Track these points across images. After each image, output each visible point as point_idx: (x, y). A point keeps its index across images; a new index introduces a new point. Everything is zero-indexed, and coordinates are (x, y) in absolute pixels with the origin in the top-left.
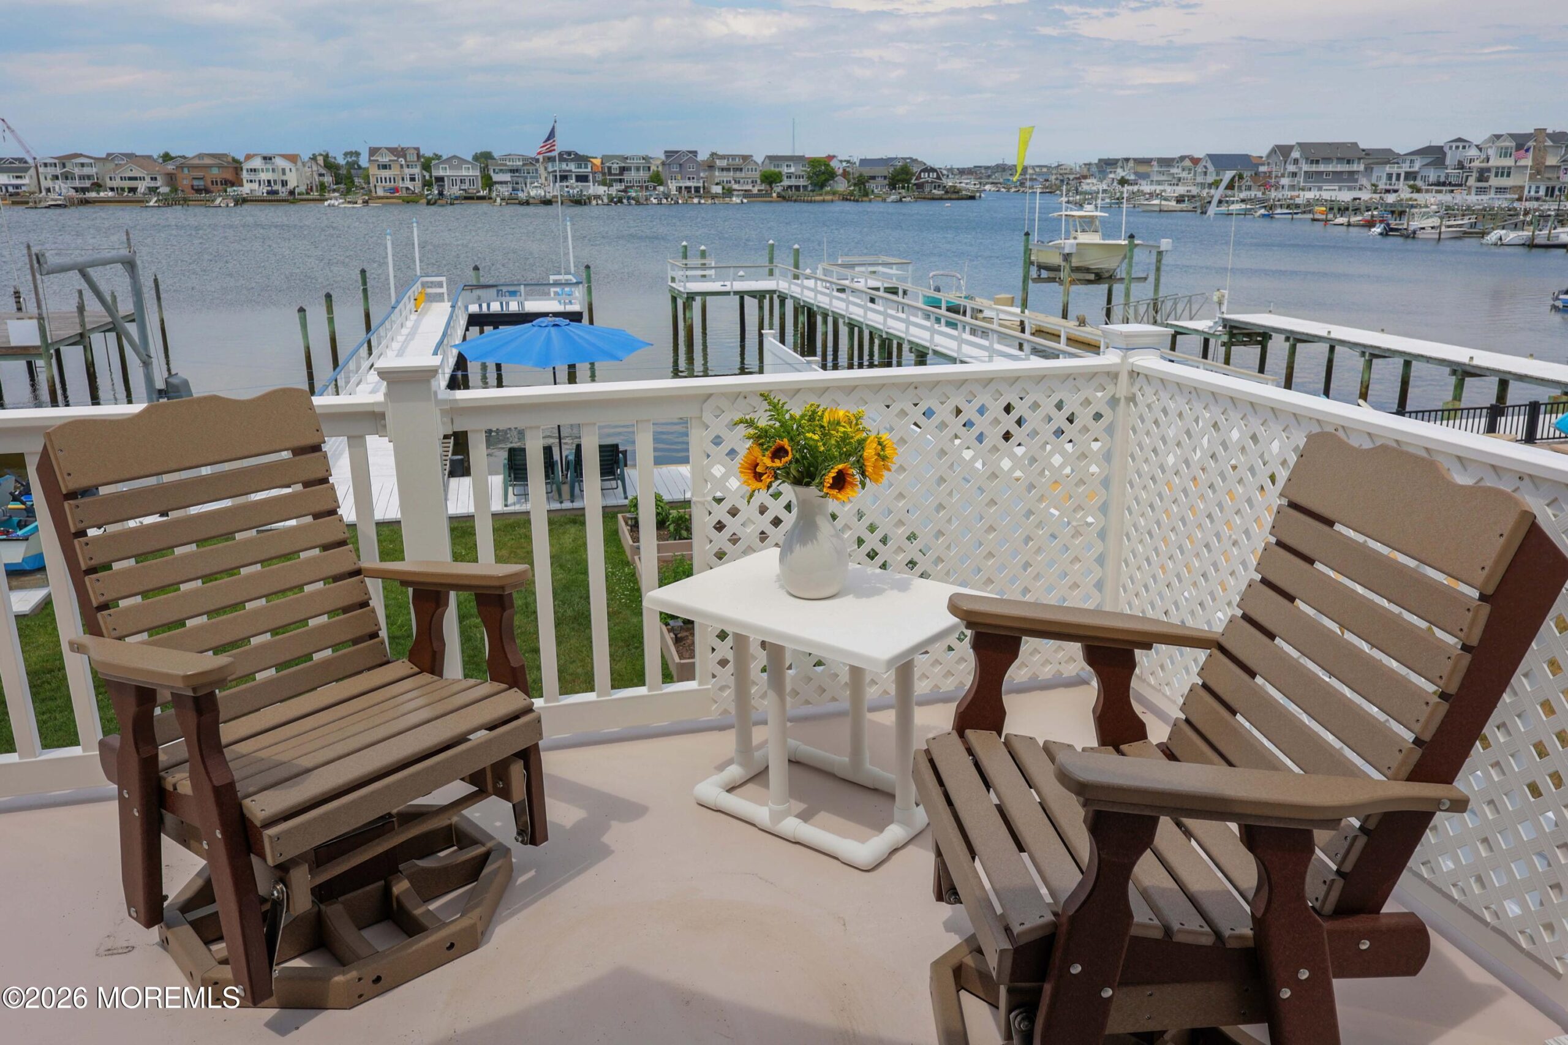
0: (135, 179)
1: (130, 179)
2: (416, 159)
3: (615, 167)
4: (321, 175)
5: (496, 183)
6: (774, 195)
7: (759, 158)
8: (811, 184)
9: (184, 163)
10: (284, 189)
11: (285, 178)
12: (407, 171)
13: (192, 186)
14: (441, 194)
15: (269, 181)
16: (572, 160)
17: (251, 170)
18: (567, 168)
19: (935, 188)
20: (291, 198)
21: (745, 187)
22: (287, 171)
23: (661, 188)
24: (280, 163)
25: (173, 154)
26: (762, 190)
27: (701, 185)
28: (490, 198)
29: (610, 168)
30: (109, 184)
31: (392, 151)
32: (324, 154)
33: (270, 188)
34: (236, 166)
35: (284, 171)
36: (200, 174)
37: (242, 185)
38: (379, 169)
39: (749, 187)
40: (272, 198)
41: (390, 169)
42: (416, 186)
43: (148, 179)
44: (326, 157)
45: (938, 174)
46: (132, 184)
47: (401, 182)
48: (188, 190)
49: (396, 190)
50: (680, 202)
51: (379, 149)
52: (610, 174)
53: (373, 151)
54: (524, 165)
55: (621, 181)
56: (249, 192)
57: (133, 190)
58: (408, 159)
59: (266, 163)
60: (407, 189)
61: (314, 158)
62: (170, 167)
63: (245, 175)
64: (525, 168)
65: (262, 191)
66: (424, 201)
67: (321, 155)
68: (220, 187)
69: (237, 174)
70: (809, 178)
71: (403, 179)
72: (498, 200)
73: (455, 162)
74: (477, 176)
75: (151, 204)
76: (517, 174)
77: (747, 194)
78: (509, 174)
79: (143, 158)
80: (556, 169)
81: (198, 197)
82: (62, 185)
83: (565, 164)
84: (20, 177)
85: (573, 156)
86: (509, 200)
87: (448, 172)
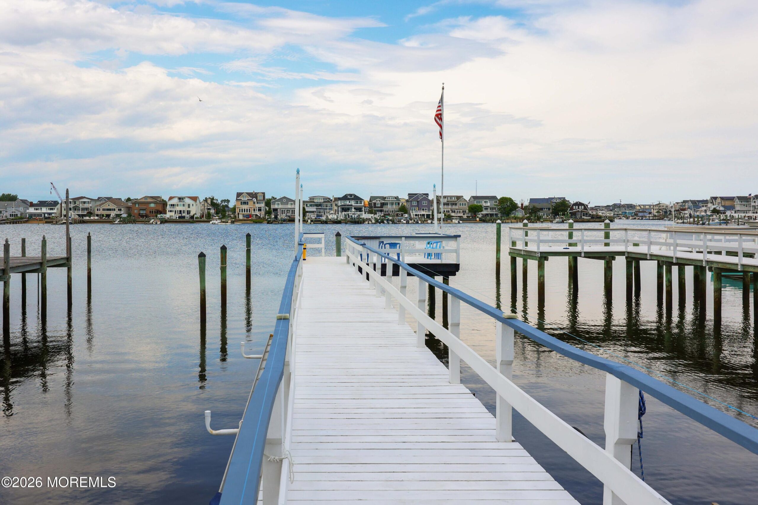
0: (110, 210)
1: (108, 210)
2: (262, 199)
3: (378, 203)
4: (208, 209)
5: (307, 212)
6: (478, 219)
7: (467, 198)
8: (500, 213)
9: (136, 202)
10: (188, 216)
11: (189, 209)
12: (257, 206)
13: (139, 214)
14: (276, 217)
15: (180, 211)
16: (352, 199)
17: (172, 205)
18: (350, 204)
19: (584, 216)
20: (191, 220)
21: (460, 215)
22: (191, 205)
23: (406, 215)
24: (188, 201)
25: (131, 198)
26: (469, 217)
27: (431, 213)
29: (375, 204)
30: (97, 212)
31: (249, 194)
32: (212, 198)
33: (180, 215)
34: (164, 203)
35: (189, 205)
36: (143, 207)
37: (166, 213)
38: (241, 204)
39: (462, 215)
40: (181, 220)
41: (248, 204)
42: (262, 214)
43: (117, 210)
44: (212, 199)
45: (585, 207)
46: (108, 212)
47: (253, 211)
48: (137, 216)
49: (250, 216)
50: (419, 222)
51: (243, 193)
52: (375, 207)
53: (239, 195)
54: (324, 202)
55: (381, 211)
56: (169, 217)
57: (108, 216)
58: (258, 199)
59: (180, 201)
60: (256, 215)
61: (206, 200)
62: (130, 204)
63: (168, 208)
64: (325, 204)
65: (175, 216)
66: (266, 222)
67: (210, 198)
68: (154, 214)
69: (164, 207)
70: (500, 209)
71: (254, 210)
72: (309, 221)
73: (285, 200)
75: (116, 222)
76: (320, 207)
77: (461, 218)
78: (315, 207)
79: (116, 199)
80: (343, 204)
81: (141, 219)
82: (73, 213)
83: (348, 201)
84: (52, 209)
85: (353, 197)
86: (315, 221)
87: (280, 206)
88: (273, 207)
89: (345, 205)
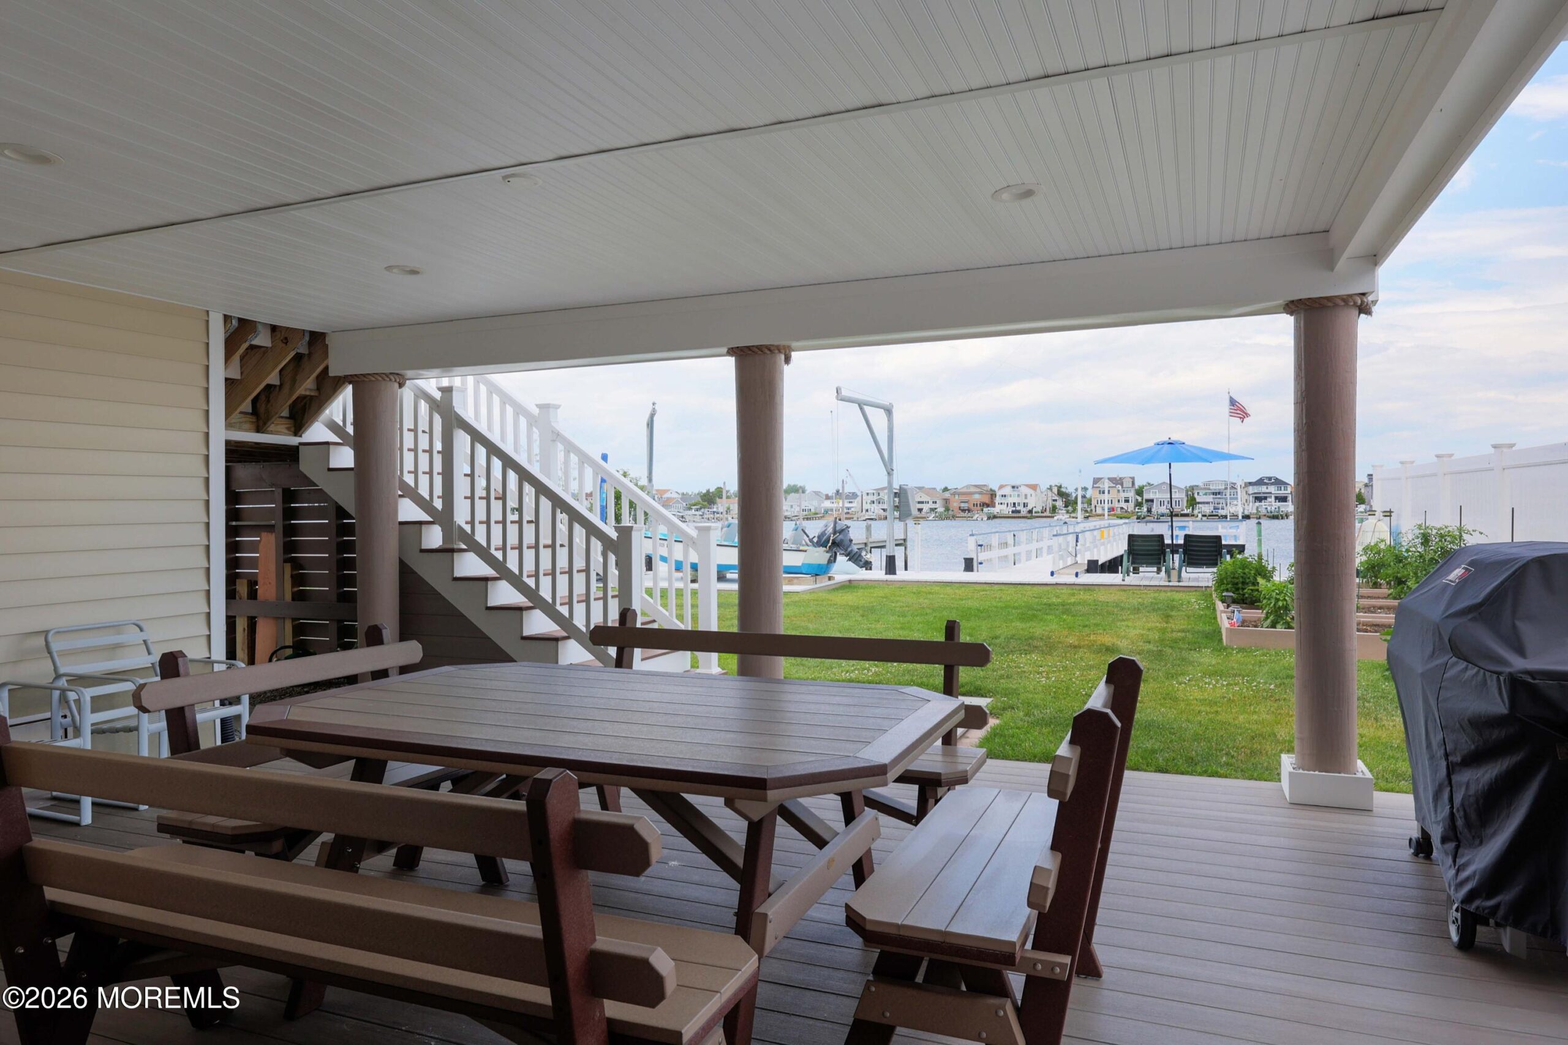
0: (922, 502)
1: (920, 503)
2: (1131, 486)
4: (1054, 500)
5: (1199, 503)
9: (956, 492)
10: (1025, 509)
11: (1026, 501)
12: (1123, 495)
13: (960, 507)
14: (1149, 511)
15: (1014, 504)
16: (1272, 484)
17: (1002, 496)
18: (1267, 491)
20: (1029, 515)
22: (1029, 496)
24: (1024, 490)
25: (949, 488)
28: (1193, 515)
31: (1112, 480)
32: (1059, 485)
33: (1014, 508)
34: (993, 495)
35: (1026, 496)
36: (965, 498)
37: (994, 506)
38: (1100, 493)
40: (1016, 514)
41: (1109, 493)
42: (1131, 506)
43: (931, 503)
44: (1060, 487)
46: (920, 506)
47: (1117, 503)
48: (957, 511)
49: (1112, 509)
53: (1096, 481)
54: (1226, 488)
56: (999, 511)
57: (920, 510)
58: (1124, 486)
59: (1014, 490)
60: (1122, 508)
61: (1050, 489)
62: (947, 495)
63: (998, 500)
64: (1227, 491)
65: (1007, 510)
66: (1136, 517)
67: (1056, 486)
68: (979, 508)
69: (992, 499)
71: (1119, 501)
72: (1200, 516)
74: (1182, 499)
75: (930, 518)
76: (1219, 496)
78: (1212, 496)
79: (930, 489)
80: (1256, 491)
81: (962, 514)
82: (876, 507)
83: (1265, 487)
84: (851, 502)
85: (1273, 481)
86: (1210, 516)
87: (1157, 496)
88: (1146, 496)
89: (1260, 493)
